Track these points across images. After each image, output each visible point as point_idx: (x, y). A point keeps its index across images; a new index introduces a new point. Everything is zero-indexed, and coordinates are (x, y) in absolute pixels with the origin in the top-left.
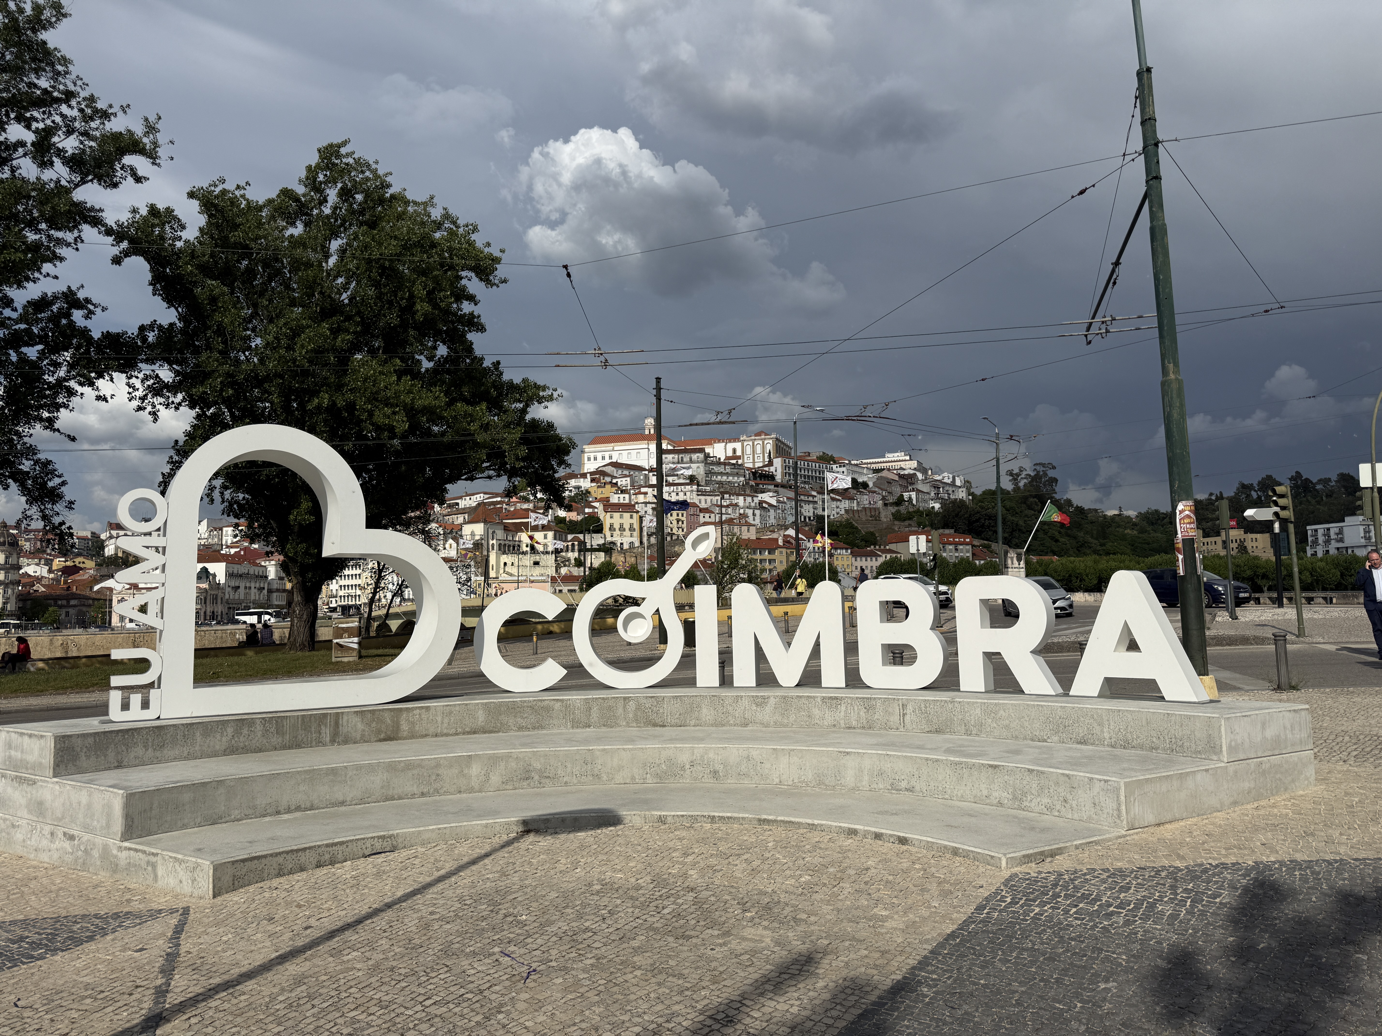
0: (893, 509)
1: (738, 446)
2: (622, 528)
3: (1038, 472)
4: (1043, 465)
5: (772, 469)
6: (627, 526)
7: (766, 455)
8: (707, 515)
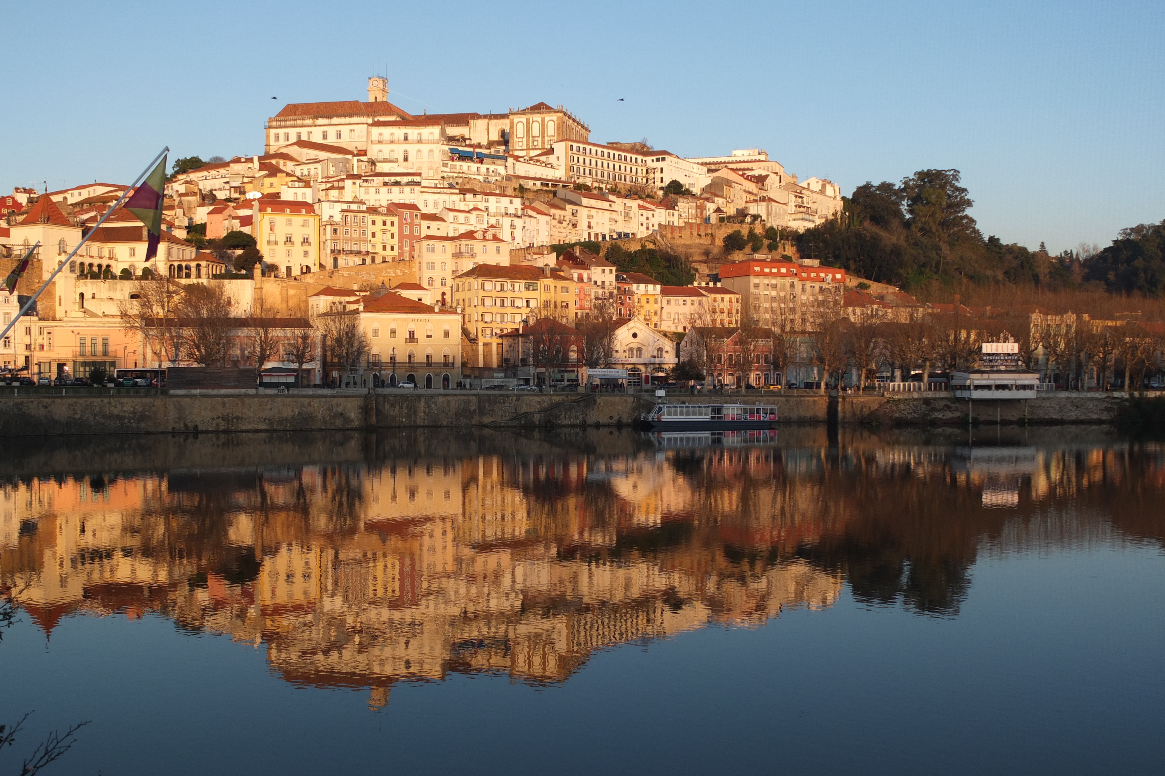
0: (731, 227)
1: (507, 125)
2: (289, 242)
6: (297, 239)
7: (547, 139)
8: (433, 224)
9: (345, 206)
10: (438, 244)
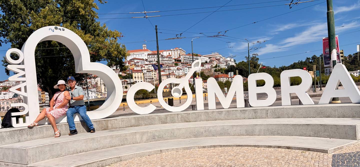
0: (215, 69)
1: (170, 52)
2: (138, 78)
3: (254, 57)
4: (255, 54)
5: (180, 59)
6: (140, 77)
7: (178, 54)
10: (164, 76)
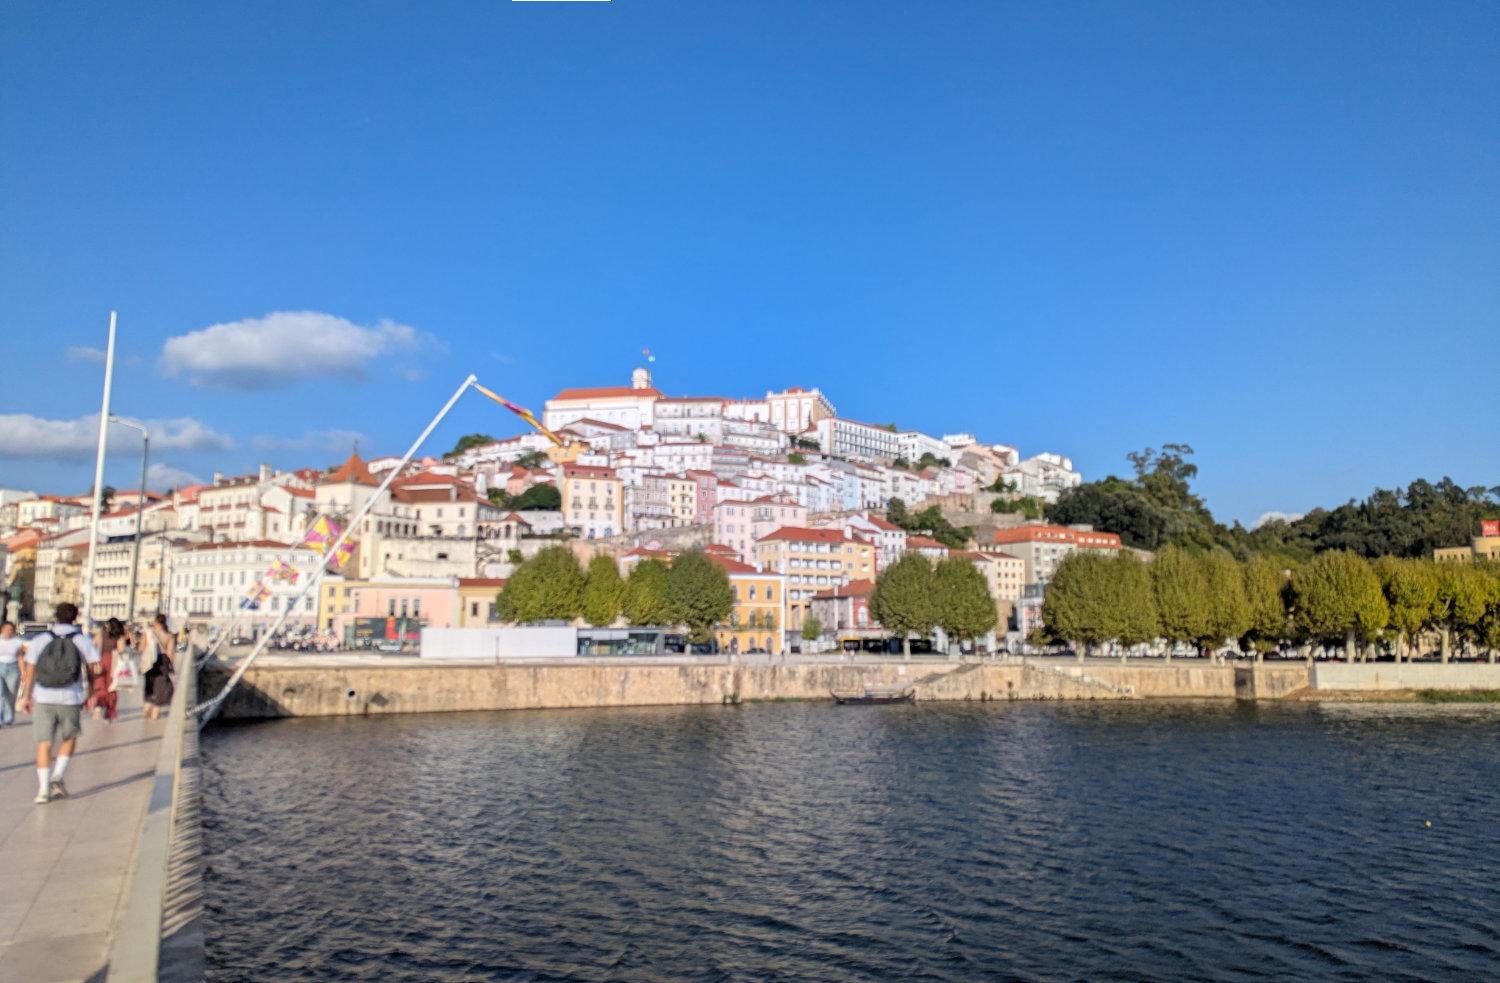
0: (993, 497)
1: (761, 408)
2: (593, 505)
3: (1168, 457)
4: (1176, 447)
5: (816, 436)
6: (601, 502)
7: (805, 417)
8: (729, 490)
9: (646, 472)
10: (737, 509)
